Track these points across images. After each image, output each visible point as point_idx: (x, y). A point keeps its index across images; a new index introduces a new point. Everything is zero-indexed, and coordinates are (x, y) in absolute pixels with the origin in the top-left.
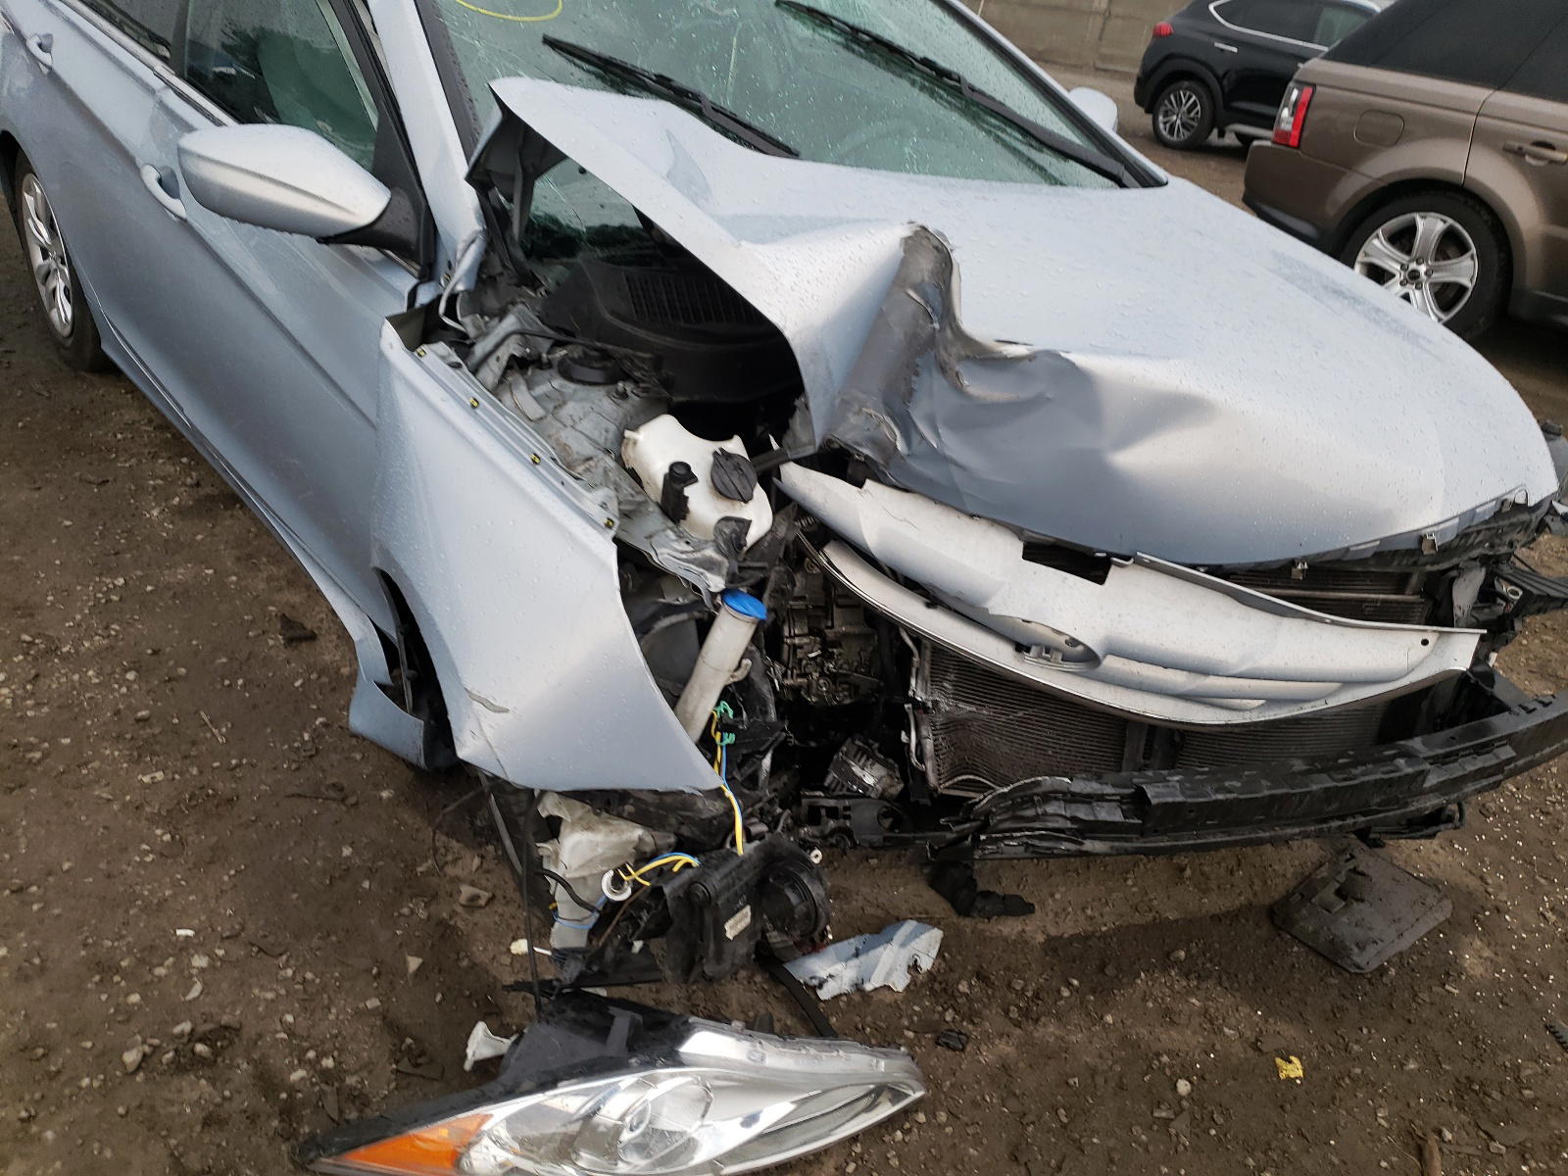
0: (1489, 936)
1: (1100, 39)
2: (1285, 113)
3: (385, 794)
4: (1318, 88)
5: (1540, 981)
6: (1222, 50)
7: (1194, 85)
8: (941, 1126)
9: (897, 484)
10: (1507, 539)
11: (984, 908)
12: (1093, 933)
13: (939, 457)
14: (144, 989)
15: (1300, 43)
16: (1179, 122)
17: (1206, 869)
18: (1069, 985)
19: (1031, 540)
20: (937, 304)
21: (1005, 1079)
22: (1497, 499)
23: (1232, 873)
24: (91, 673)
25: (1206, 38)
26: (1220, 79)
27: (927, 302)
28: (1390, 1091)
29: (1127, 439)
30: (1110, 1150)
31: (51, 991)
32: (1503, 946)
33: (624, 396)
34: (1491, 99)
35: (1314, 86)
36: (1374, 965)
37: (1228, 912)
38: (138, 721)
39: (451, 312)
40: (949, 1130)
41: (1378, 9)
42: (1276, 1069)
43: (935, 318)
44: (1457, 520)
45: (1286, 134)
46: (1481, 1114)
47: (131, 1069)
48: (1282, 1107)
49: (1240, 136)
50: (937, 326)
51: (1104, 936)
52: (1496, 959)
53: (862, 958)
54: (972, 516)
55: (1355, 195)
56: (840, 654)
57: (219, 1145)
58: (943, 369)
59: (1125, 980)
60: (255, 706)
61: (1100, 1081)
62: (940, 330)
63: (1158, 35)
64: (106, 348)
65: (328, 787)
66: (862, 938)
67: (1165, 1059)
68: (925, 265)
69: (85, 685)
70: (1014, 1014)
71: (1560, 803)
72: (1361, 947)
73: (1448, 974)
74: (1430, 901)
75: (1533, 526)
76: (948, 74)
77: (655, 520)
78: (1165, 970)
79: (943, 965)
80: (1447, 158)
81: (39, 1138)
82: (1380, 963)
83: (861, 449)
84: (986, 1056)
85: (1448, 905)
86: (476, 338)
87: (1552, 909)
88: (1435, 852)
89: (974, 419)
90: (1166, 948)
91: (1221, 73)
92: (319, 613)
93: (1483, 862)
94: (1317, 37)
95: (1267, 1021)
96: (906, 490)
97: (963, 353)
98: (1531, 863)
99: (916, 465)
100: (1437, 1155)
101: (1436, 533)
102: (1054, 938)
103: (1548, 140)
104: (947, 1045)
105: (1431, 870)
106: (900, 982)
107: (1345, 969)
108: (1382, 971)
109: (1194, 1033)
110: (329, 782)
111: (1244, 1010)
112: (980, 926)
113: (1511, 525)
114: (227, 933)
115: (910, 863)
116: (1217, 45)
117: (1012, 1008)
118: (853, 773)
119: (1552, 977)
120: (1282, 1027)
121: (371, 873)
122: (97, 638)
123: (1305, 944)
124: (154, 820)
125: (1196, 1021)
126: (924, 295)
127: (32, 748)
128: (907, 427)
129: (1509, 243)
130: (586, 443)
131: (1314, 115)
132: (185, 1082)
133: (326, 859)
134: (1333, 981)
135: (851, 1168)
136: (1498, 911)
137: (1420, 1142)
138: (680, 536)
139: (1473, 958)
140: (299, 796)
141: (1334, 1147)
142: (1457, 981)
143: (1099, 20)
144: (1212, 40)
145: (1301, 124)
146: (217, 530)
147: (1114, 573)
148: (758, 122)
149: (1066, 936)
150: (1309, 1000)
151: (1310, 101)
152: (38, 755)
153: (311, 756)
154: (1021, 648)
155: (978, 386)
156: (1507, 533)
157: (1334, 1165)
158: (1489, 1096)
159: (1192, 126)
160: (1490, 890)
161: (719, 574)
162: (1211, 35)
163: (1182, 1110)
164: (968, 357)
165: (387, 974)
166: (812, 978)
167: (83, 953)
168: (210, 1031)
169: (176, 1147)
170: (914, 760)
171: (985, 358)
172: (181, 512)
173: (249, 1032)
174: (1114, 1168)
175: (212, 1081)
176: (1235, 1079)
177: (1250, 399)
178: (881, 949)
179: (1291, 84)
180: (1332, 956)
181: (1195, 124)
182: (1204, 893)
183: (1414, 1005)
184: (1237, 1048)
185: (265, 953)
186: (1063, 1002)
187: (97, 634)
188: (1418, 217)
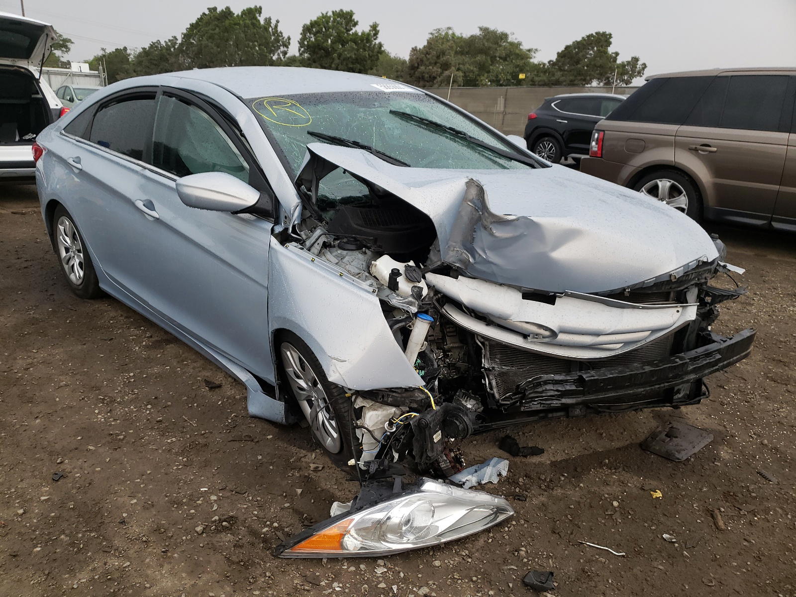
0: (730, 445)
1: (503, 124)
2: (594, 143)
3: (269, 437)
4: (606, 132)
5: (753, 458)
6: (560, 122)
7: (550, 139)
8: (523, 525)
9: (471, 276)
10: (704, 276)
11: (524, 451)
12: (570, 459)
13: (487, 262)
14: (195, 508)
15: (595, 116)
16: (546, 155)
17: (611, 433)
18: (563, 476)
19: (524, 292)
20: (480, 206)
21: (544, 508)
22: (696, 260)
23: (622, 433)
24: (132, 407)
25: (552, 118)
26: (561, 135)
27: (475, 206)
28: (698, 498)
29: (555, 247)
30: (591, 526)
31: (158, 512)
32: (736, 448)
33: (365, 253)
34: (680, 129)
35: (604, 131)
36: (685, 458)
37: (623, 447)
38: (158, 422)
39: (294, 231)
40: (526, 525)
41: (625, 99)
42: (652, 496)
43: (479, 211)
44: (682, 268)
45: (595, 152)
46: (735, 502)
47: (200, 533)
48: (655, 507)
49: (574, 159)
50: (481, 213)
51: (574, 459)
52: (734, 452)
53: (479, 472)
54: (501, 285)
55: (630, 174)
56: (451, 355)
57: (243, 553)
58: (485, 228)
59: (585, 473)
60: (204, 413)
61: (582, 505)
62: (482, 214)
63: (531, 119)
64: (101, 285)
65: (245, 437)
66: (477, 466)
67: (606, 496)
68: (473, 192)
69: (131, 412)
70: (543, 487)
71: (753, 398)
72: (679, 452)
73: (715, 459)
74: (704, 435)
75: (712, 271)
76: (460, 132)
77: (387, 291)
78: (601, 467)
79: (511, 474)
80: (667, 155)
81: (172, 557)
82: (687, 457)
83: (455, 264)
84: (535, 501)
85: (712, 436)
86: (306, 239)
87: (754, 434)
88: (704, 419)
89: (499, 245)
90: (600, 461)
91: (561, 133)
92: (219, 378)
93: (724, 421)
94: (602, 113)
95: (645, 480)
96: (475, 278)
97: (492, 221)
98: (744, 420)
99: (478, 266)
100: (719, 517)
101: (675, 273)
102: (554, 462)
103: (708, 143)
104: (519, 499)
105: (703, 425)
106: (495, 480)
107: (674, 461)
108: (688, 460)
109: (617, 487)
110: (244, 435)
111: (635, 478)
112: (523, 460)
113: (704, 270)
114: (221, 488)
115: (490, 442)
116: (557, 120)
117: (542, 485)
118: (462, 404)
119: (757, 456)
120: (651, 482)
121: (272, 464)
122: (130, 395)
123: (657, 454)
124: (177, 454)
125: (616, 484)
126: (474, 203)
127: (118, 435)
128: (473, 252)
129: (699, 189)
130: (356, 269)
131: (606, 143)
132: (223, 535)
133: (252, 461)
134: (669, 465)
135: (490, 540)
136: (733, 436)
137: (712, 512)
138: (398, 295)
139: (724, 453)
140: (234, 441)
141: (678, 517)
142: (719, 461)
143: (501, 116)
144: (555, 118)
145: (601, 148)
146: (165, 352)
147: (558, 300)
148: (392, 155)
149: (558, 460)
150: (661, 472)
151: (603, 139)
152: (122, 437)
153: (234, 427)
154: (525, 336)
155: (500, 233)
156: (703, 274)
157: (679, 523)
158: (738, 496)
159: (552, 157)
160: (728, 430)
161: (415, 306)
162: (555, 116)
163: (616, 511)
164: (494, 222)
165: (290, 496)
166: (460, 481)
167: (167, 499)
168: (227, 518)
169: (227, 555)
170: (488, 390)
171: (501, 222)
172: (147, 347)
173: (242, 518)
174: (593, 531)
175: (232, 534)
176: (635, 500)
177: (599, 229)
178: (486, 468)
179: (594, 131)
180: (668, 457)
181: (554, 156)
182: (612, 441)
183: (703, 470)
184: (635, 490)
185: (239, 493)
186: (562, 482)
187: (129, 394)
188: (658, 181)
